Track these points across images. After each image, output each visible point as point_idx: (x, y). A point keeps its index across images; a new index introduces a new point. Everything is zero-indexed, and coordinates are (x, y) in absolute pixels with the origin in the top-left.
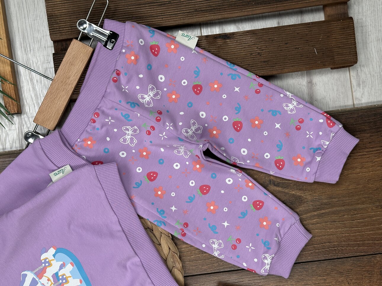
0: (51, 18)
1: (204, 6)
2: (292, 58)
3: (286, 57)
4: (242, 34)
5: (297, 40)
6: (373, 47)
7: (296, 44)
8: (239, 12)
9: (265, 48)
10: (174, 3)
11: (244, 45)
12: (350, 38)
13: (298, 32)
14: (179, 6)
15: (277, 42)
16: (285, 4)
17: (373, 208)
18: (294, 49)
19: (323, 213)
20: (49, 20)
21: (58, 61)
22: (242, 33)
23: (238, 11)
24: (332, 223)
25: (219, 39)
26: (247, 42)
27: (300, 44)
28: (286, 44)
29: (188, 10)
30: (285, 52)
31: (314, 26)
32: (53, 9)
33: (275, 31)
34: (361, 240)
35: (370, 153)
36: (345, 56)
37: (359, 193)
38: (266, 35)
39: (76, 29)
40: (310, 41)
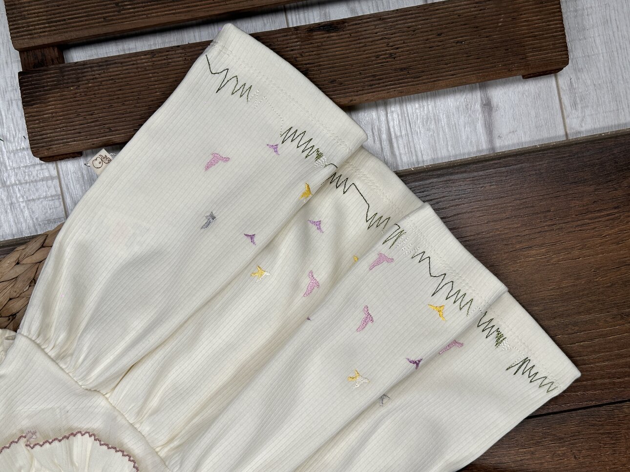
0: (12, 9)
2: (452, 61)
3: (441, 59)
4: (360, 22)
5: (458, 28)
6: (597, 35)
7: (457, 34)
9: (401, 44)
11: (364, 40)
12: (553, 18)
13: (458, 12)
15: (422, 32)
17: (607, 320)
18: (454, 44)
20: (8, 12)
21: (27, 86)
22: (359, 20)
25: (318, 32)
26: (368, 36)
27: (462, 35)
28: (439, 35)
30: (436, 50)
31: (488, 1)
33: (418, 13)
34: (590, 377)
35: (596, 220)
36: (547, 51)
37: (581, 294)
38: (402, 22)
39: (57, 25)
40: (483, 27)
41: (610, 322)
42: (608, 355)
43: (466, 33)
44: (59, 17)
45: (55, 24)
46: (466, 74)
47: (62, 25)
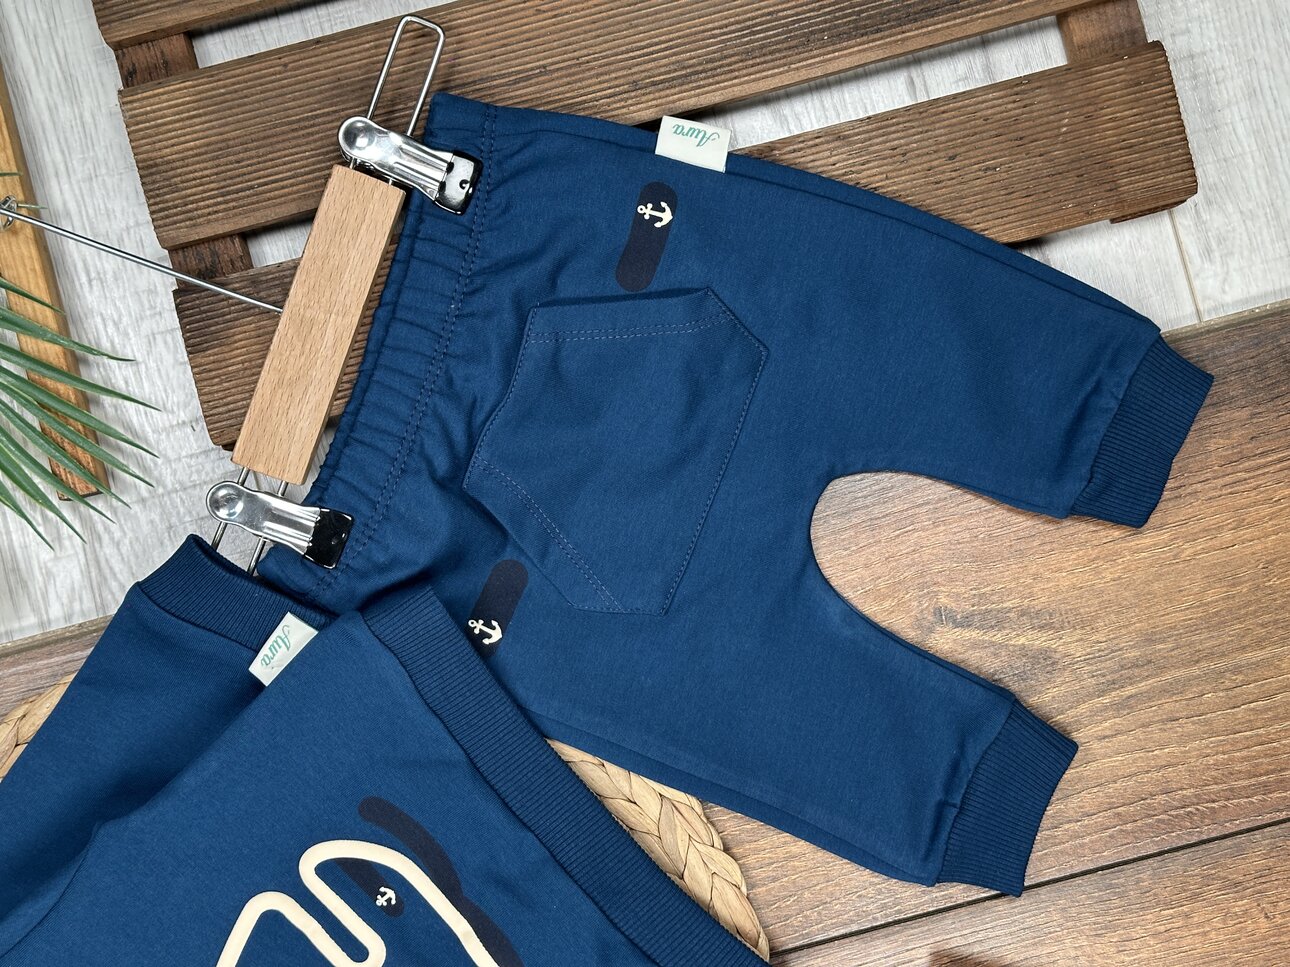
1: (661, 67)
2: (977, 206)
3: (957, 203)
4: (801, 145)
5: (985, 143)
6: (1238, 119)
7: (984, 154)
8: (781, 73)
9: (881, 181)
10: (558, 69)
12: (1161, 111)
13: (985, 113)
14: (579, 76)
15: (919, 156)
16: (930, 28)
18: (981, 174)
19: (1131, 696)
20: (145, 180)
21: (192, 315)
22: (800, 142)
23: (776, 71)
24: (1165, 727)
27: (992, 155)
28: (952, 158)
29: (610, 88)
30: (948, 187)
31: (1038, 87)
32: (154, 143)
33: (908, 121)
34: (1272, 767)
35: (1259, 472)
36: (1156, 173)
37: (1244, 611)
38: (881, 139)
39: (240, 199)
40: (1031, 138)
43: (1002, 150)
44: (242, 182)
45: (235, 196)
46: (1007, 226)
47: (248, 196)
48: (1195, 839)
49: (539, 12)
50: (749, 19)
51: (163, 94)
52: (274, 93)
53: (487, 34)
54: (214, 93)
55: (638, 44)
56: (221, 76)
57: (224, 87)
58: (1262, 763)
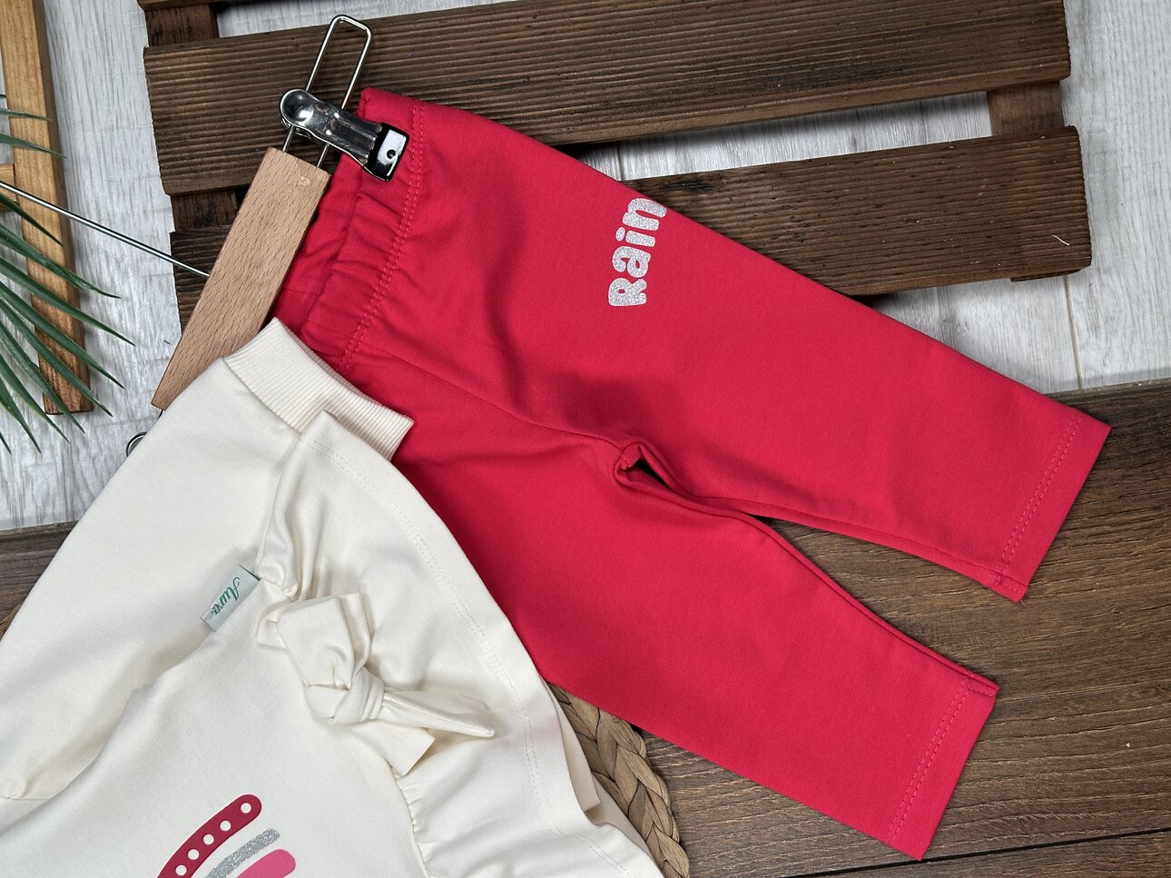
0: (165, 127)
1: (632, 91)
2: (897, 251)
3: (878, 247)
4: (747, 177)
5: (911, 197)
6: (1137, 214)
7: (908, 207)
8: (737, 111)
9: (814, 218)
10: (540, 81)
11: (752, 209)
12: (1068, 189)
13: (912, 170)
14: (556, 90)
15: (849, 201)
16: (874, 89)
17: (1133, 695)
18: (903, 224)
20: (157, 131)
22: (746, 174)
23: (733, 108)
25: (677, 191)
26: (760, 202)
27: (918, 208)
28: (878, 206)
29: (584, 104)
31: (962, 154)
32: (171, 99)
33: (845, 169)
34: (1099, 790)
35: (1122, 527)
37: (1093, 649)
38: (819, 181)
39: (241, 159)
40: (951, 198)
41: (1138, 699)
42: (1132, 753)
43: (923, 205)
44: (245, 145)
45: (237, 156)
48: (1023, 844)
49: (529, 28)
50: (715, 60)
51: (183, 56)
52: (284, 69)
53: (481, 42)
54: (230, 61)
55: (614, 68)
56: (237, 48)
57: (240, 57)
58: (1091, 785)
